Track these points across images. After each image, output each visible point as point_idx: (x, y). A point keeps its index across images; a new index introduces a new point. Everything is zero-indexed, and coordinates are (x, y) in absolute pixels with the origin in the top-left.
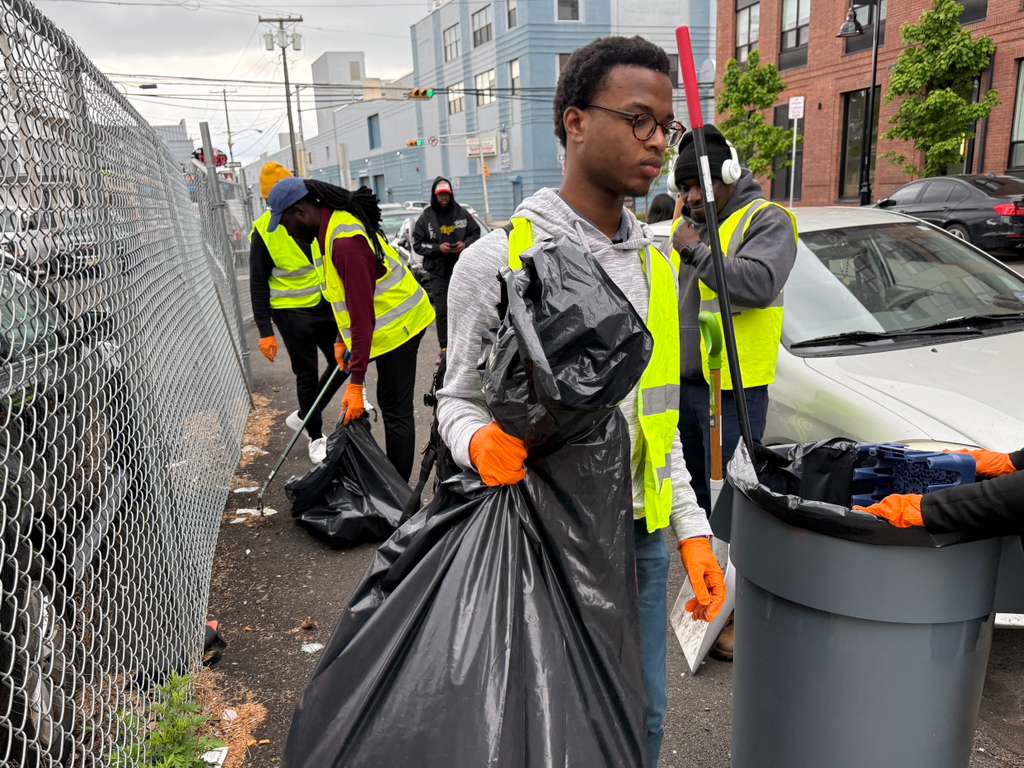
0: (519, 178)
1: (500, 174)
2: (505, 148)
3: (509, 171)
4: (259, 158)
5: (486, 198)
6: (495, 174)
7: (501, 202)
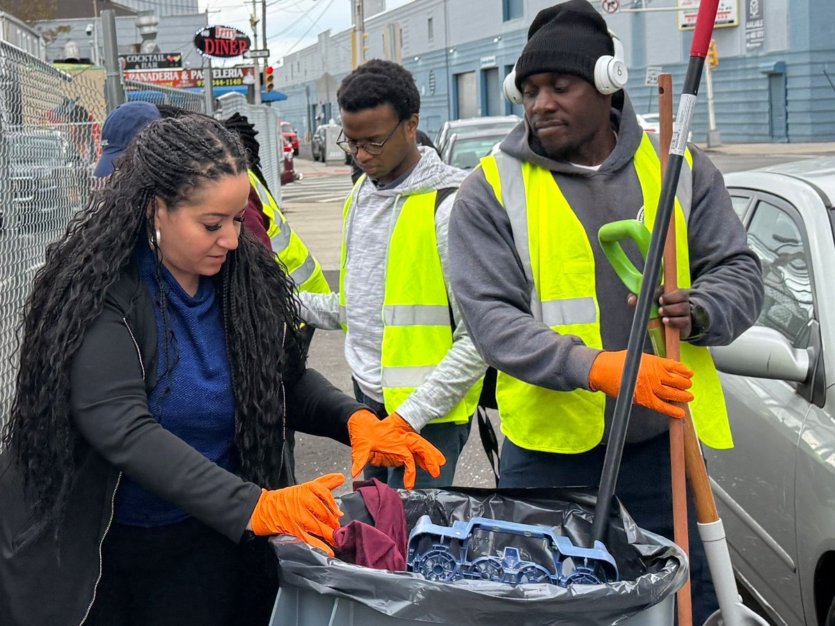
0: (782, 65)
1: (744, 58)
2: (754, 13)
3: (761, 54)
4: (316, 40)
5: (710, 102)
6: (735, 59)
7: (742, 109)
